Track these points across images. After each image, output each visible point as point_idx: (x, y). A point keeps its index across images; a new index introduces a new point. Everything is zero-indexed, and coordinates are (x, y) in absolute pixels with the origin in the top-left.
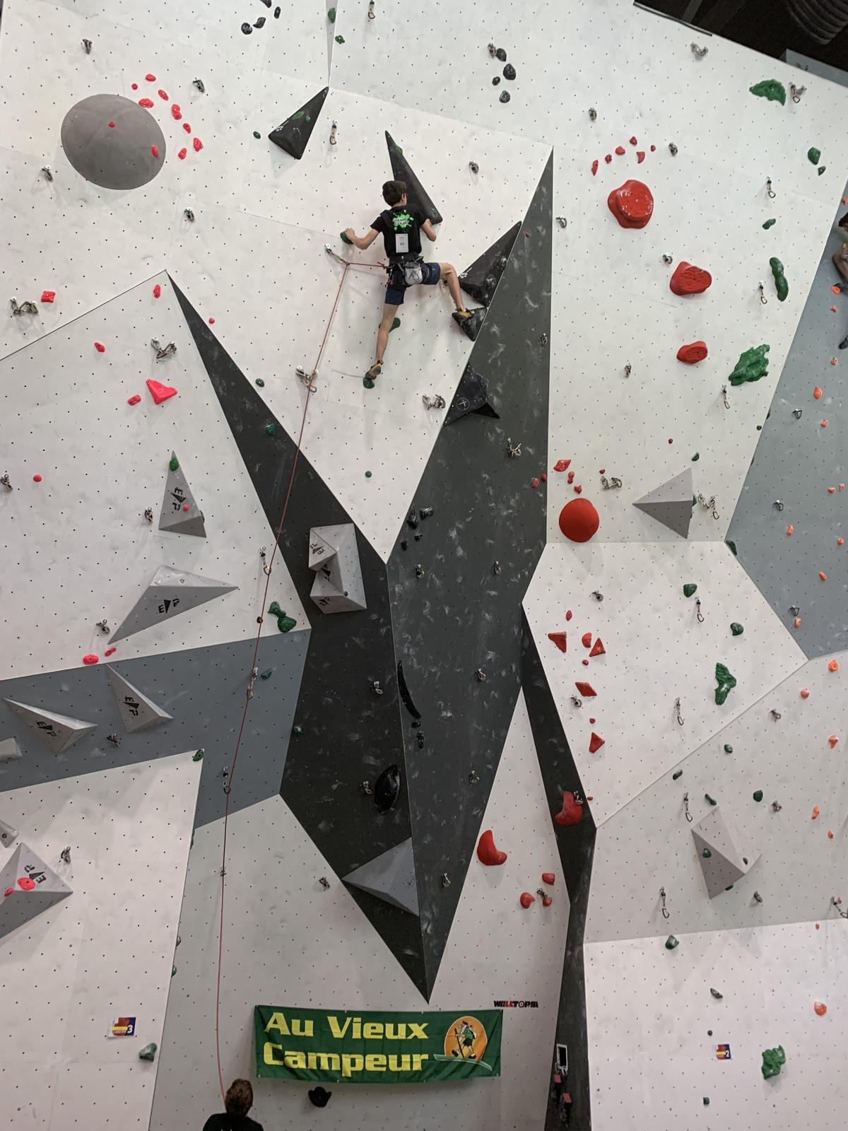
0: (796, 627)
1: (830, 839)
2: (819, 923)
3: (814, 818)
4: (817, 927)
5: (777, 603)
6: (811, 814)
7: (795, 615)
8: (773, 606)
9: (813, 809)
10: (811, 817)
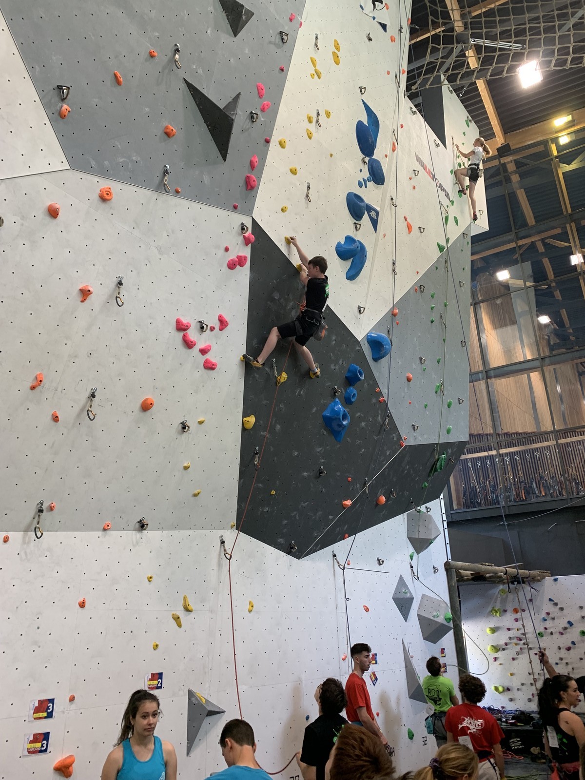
0: (62, 116)
1: (53, 423)
2: (11, 534)
3: (33, 388)
4: (6, 540)
5: (37, 68)
6: (30, 382)
7: (63, 100)
8: (30, 68)
9: (35, 376)
10: (30, 385)
